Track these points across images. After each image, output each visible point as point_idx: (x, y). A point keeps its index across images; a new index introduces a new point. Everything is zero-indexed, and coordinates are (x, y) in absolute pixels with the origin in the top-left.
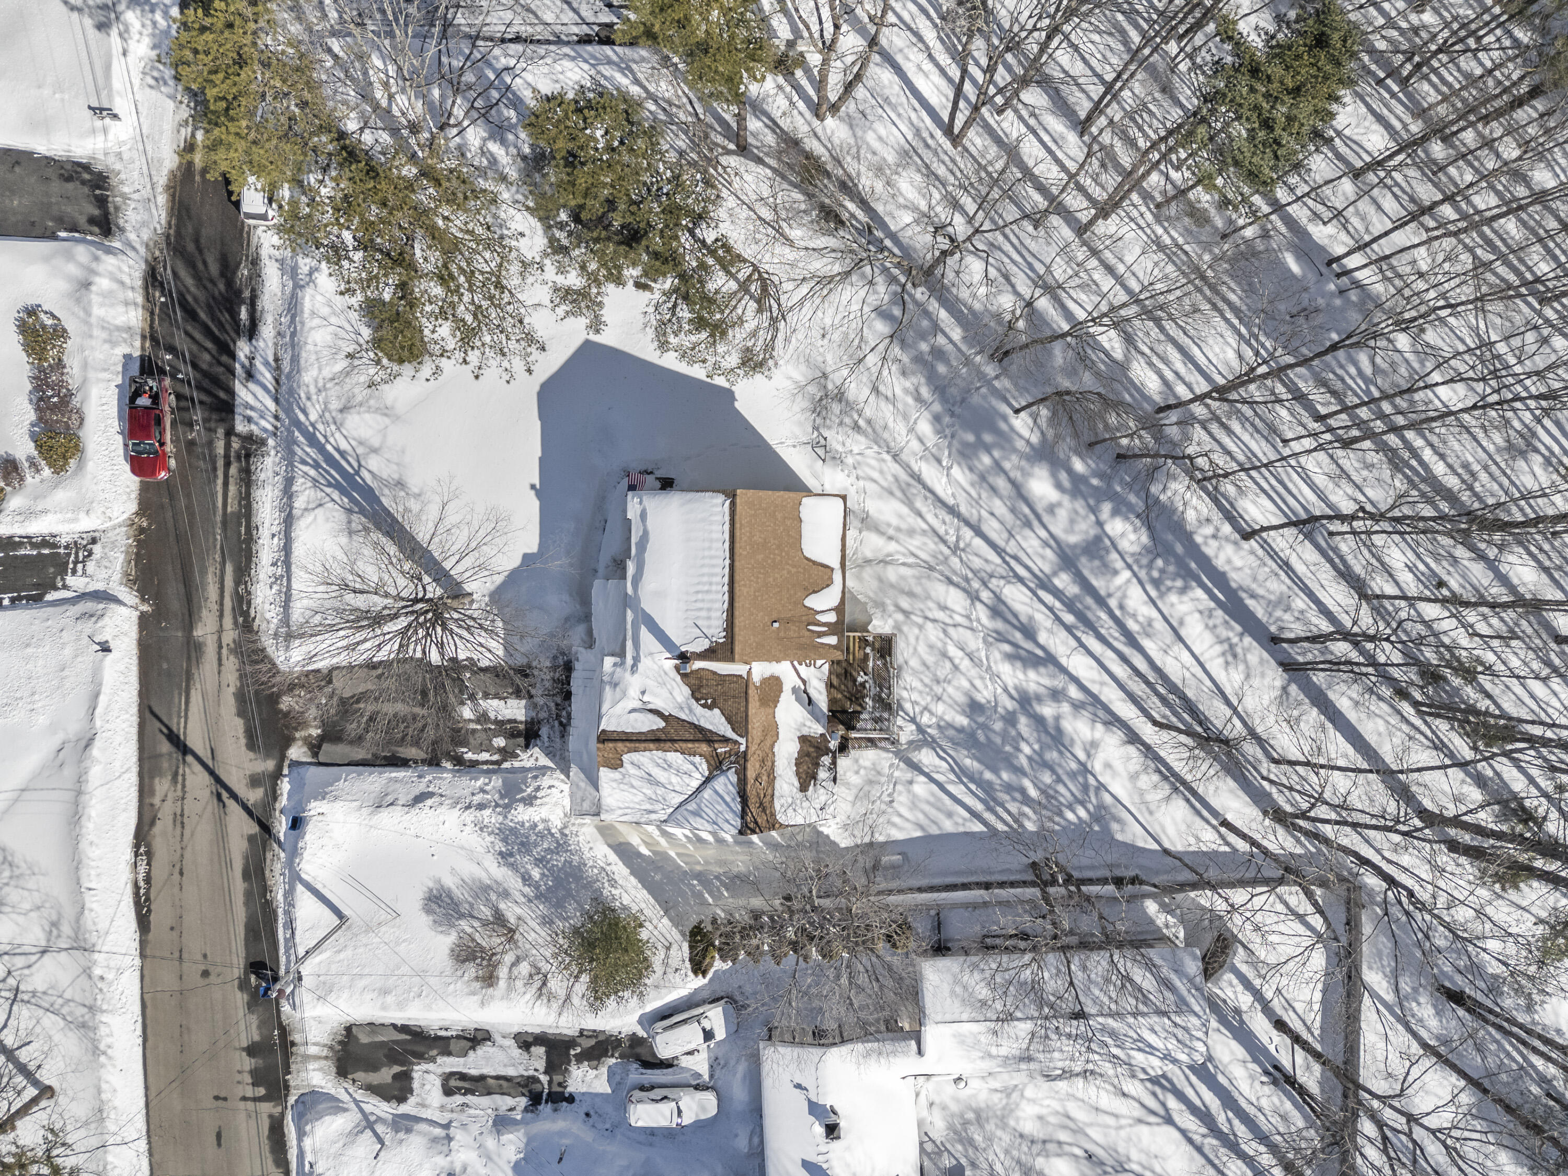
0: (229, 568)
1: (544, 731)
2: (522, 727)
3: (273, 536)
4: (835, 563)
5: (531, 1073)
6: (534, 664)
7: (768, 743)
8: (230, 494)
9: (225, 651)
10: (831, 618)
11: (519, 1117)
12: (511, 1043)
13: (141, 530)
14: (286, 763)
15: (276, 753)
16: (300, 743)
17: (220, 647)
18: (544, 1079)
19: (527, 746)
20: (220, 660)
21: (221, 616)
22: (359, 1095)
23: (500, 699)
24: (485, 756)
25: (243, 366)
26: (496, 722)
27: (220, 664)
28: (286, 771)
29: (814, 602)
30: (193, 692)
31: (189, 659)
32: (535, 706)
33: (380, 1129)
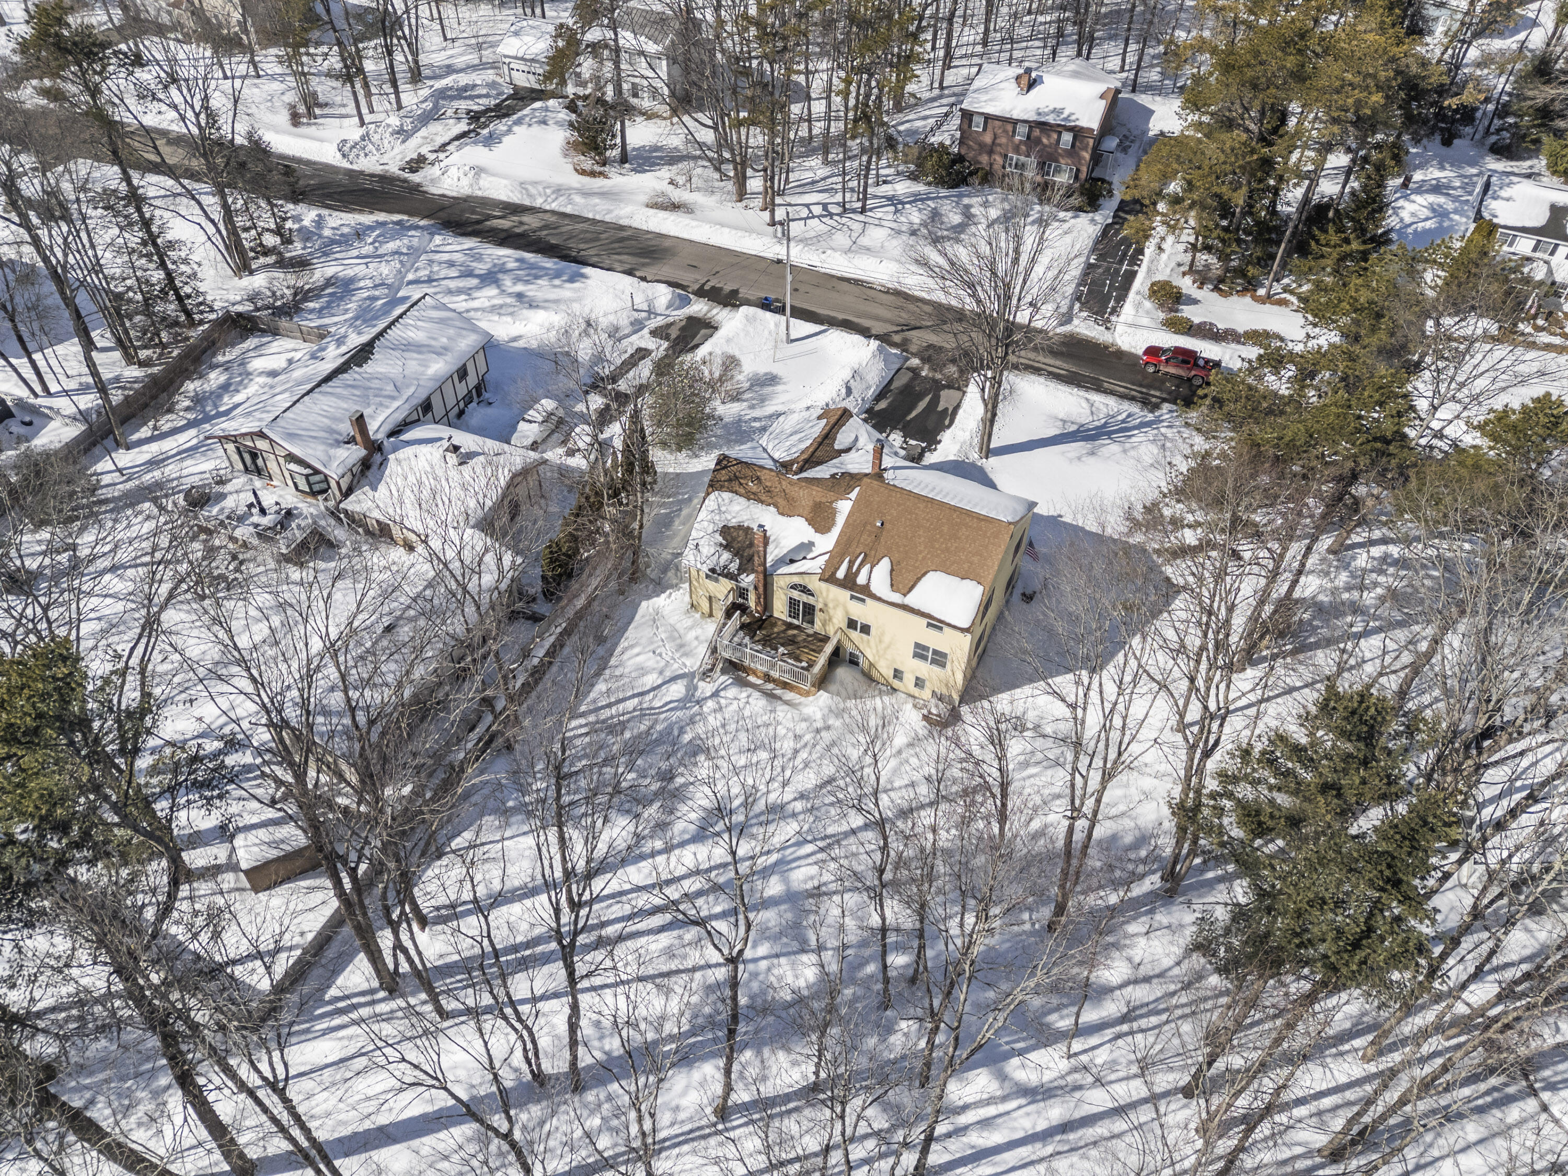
0: (1063, 372)
4: (912, 600)
7: (781, 502)
8: (1117, 387)
10: (861, 580)
22: (671, 319)
29: (884, 565)
33: (644, 315)
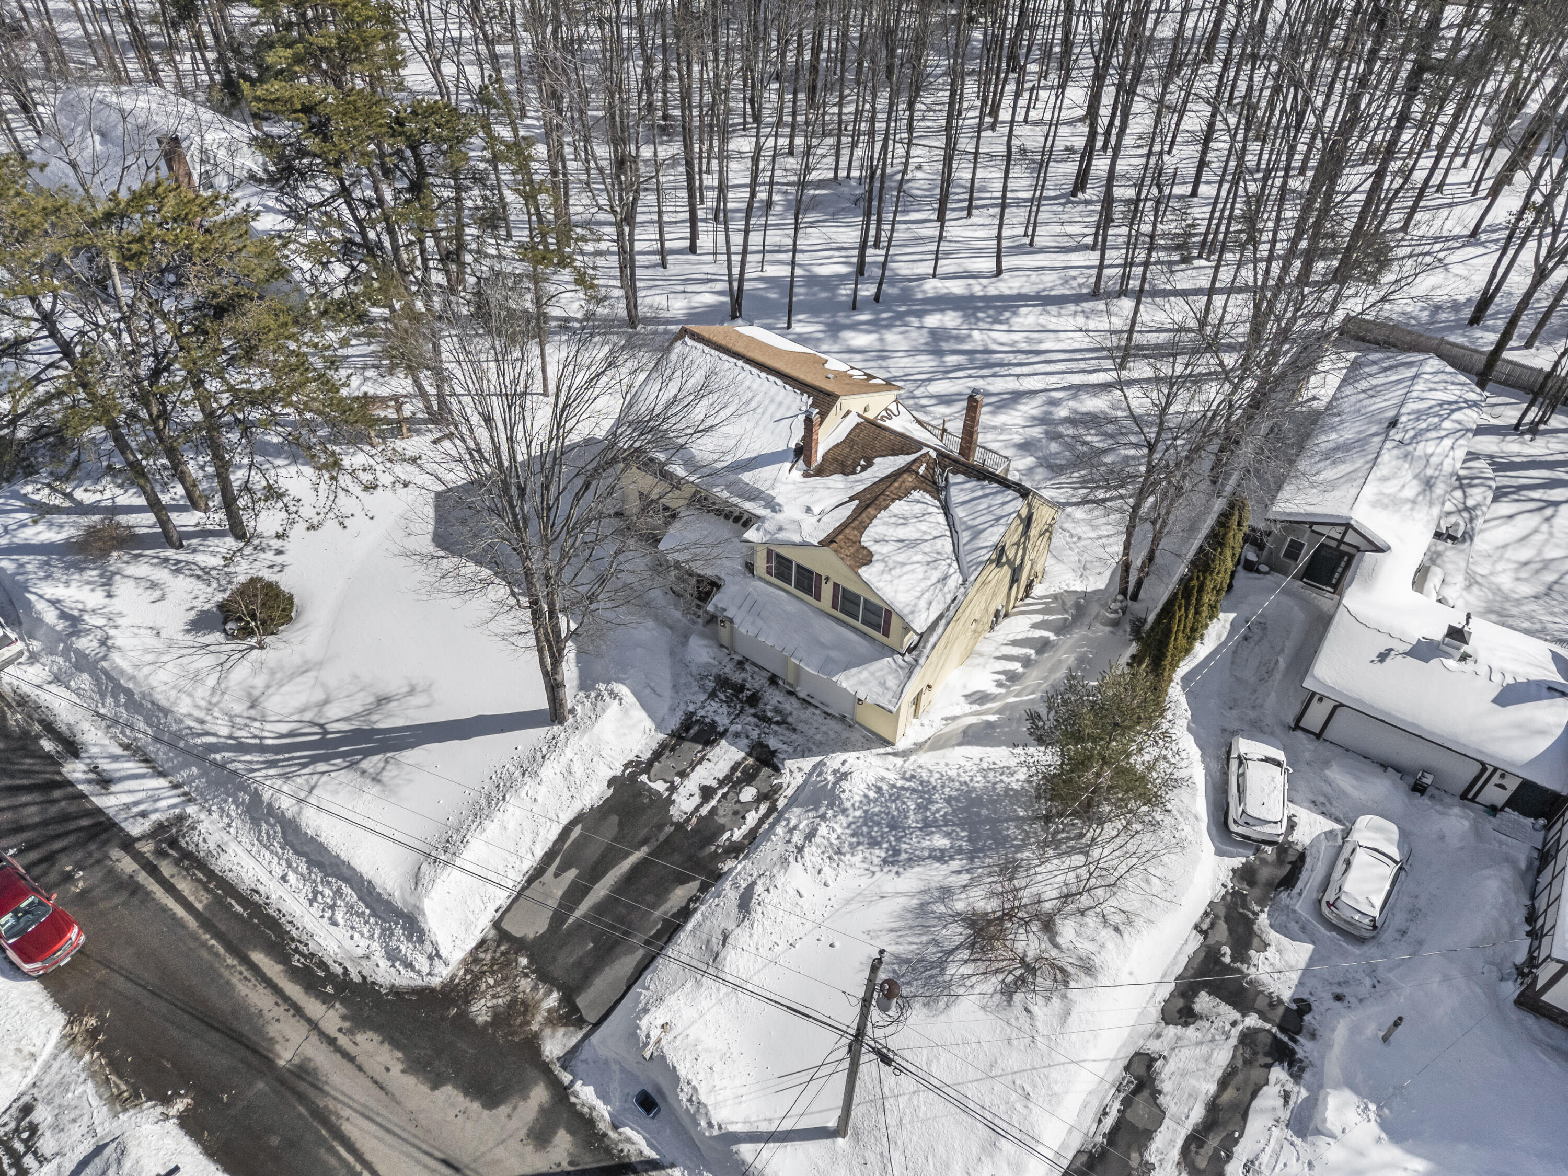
0: (259, 957)
1: (773, 743)
2: (750, 761)
3: (284, 878)
5: (1235, 1032)
6: (691, 708)
8: (186, 893)
9: (343, 1041)
11: (1304, 1093)
12: (1172, 1031)
13: (93, 1033)
14: (557, 1069)
15: (532, 1073)
16: (548, 1031)
17: (332, 1041)
18: (1252, 1021)
19: (777, 770)
20: (346, 1055)
21: (298, 1010)
23: (700, 762)
24: (752, 818)
25: (89, 782)
26: (722, 783)
27: (351, 1059)
28: (566, 1078)
30: (346, 1128)
31: (302, 1098)
32: (737, 735)
